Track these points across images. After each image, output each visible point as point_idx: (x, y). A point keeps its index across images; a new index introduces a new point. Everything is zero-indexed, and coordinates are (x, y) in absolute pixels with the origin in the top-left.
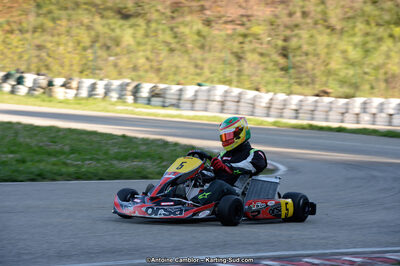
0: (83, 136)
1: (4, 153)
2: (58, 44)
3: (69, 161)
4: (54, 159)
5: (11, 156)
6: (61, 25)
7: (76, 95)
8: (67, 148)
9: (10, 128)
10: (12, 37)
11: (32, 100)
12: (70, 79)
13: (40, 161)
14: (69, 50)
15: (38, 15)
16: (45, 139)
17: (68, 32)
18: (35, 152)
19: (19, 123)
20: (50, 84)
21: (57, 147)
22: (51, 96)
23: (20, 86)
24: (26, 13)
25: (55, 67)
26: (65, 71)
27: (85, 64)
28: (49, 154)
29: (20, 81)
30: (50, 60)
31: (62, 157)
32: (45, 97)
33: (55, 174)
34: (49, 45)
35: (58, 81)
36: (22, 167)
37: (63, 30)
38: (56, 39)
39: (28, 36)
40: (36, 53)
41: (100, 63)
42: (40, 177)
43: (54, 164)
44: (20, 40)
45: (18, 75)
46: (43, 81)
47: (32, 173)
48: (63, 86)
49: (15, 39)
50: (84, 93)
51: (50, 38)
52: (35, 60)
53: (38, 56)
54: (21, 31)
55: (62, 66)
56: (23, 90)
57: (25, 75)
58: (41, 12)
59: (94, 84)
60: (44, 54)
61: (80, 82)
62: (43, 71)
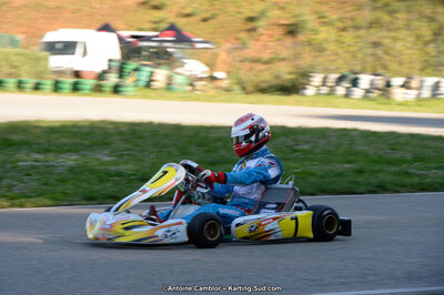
0: (427, 142)
1: (340, 162)
2: (396, 39)
3: (412, 171)
4: (395, 169)
5: (348, 166)
6: (397, 18)
7: (419, 95)
8: (409, 156)
9: (345, 135)
10: (344, 34)
11: (368, 103)
12: (410, 78)
13: (379, 171)
14: (409, 45)
15: (375, 9)
16: (383, 146)
17: (407, 27)
18: (373, 161)
19: (355, 130)
20: (388, 85)
21: (398, 155)
22: (388, 98)
23: (354, 89)
24: (360, 7)
25: (393, 66)
26: (404, 69)
27: (426, 61)
28: (390, 163)
29: (355, 83)
30: (387, 57)
31: (404, 166)
32: (382, 99)
33: (396, 185)
34: (386, 41)
35: (397, 81)
36: (360, 179)
37: (400, 23)
38: (392, 34)
39: (362, 32)
40: (370, 51)
42: (381, 188)
43: (395, 174)
44: (355, 38)
45: (353, 76)
46: (380, 82)
47: (371, 184)
48: (402, 86)
49: (348, 37)
50: (426, 93)
51: (384, 33)
52: (370, 59)
53: (373, 55)
54: (357, 28)
55: (401, 63)
56: (358, 93)
57: (360, 76)
58: (379, 4)
59: (438, 82)
60: (379, 52)
61: (422, 81)
62: (380, 71)
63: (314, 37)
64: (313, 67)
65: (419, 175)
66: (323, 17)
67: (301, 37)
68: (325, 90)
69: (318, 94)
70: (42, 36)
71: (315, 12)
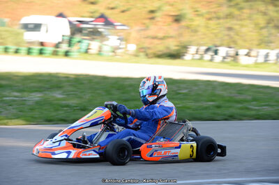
0: (261, 90)
1: (206, 101)
2: (242, 26)
3: (251, 107)
4: (240, 106)
5: (211, 103)
6: (243, 13)
7: (256, 61)
8: (249, 98)
9: (209, 84)
10: (210, 22)
11: (225, 65)
12: (251, 50)
13: (230, 107)
14: (251, 30)
15: (230, 6)
16: (233, 91)
17: (250, 18)
18: (228, 101)
19: (216, 81)
20: (237, 54)
21: (242, 97)
22: (237, 62)
23: (215, 56)
24: (220, 5)
25: (240, 42)
26: (247, 44)
27: (261, 40)
28: (238, 102)
29: (216, 52)
30: (236, 37)
31: (246, 105)
32: (233, 63)
33: (241, 115)
34: (237, 27)
35: (242, 52)
36: (219, 111)
37: (245, 16)
38: (240, 22)
39: (221, 21)
40: (226, 32)
41: (272, 38)
42: (231, 118)
43: (241, 109)
44: (217, 25)
45: (215, 48)
46: (232, 52)
47: (224, 115)
48: (246, 55)
49: (212, 23)
50: (261, 59)
51: (235, 22)
52: (226, 38)
53: (228, 35)
54: (218, 18)
56: (218, 58)
57: (219, 48)
58: (232, 4)
59: (268, 53)
60: (232, 33)
61: (258, 52)
62: (232, 46)
63: (191, 23)
64: (190, 42)
65: (255, 110)
66: (197, 11)
67: (183, 23)
68: (197, 57)
69: (193, 59)
70: (19, 20)
71: (192, 8)
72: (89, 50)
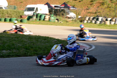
7: (115, 23)
12: (113, 18)
20: (107, 20)
22: (105, 24)
46: (104, 19)
56: (98, 22)
57: (99, 17)
61: (116, 19)
72: (45, 19)
